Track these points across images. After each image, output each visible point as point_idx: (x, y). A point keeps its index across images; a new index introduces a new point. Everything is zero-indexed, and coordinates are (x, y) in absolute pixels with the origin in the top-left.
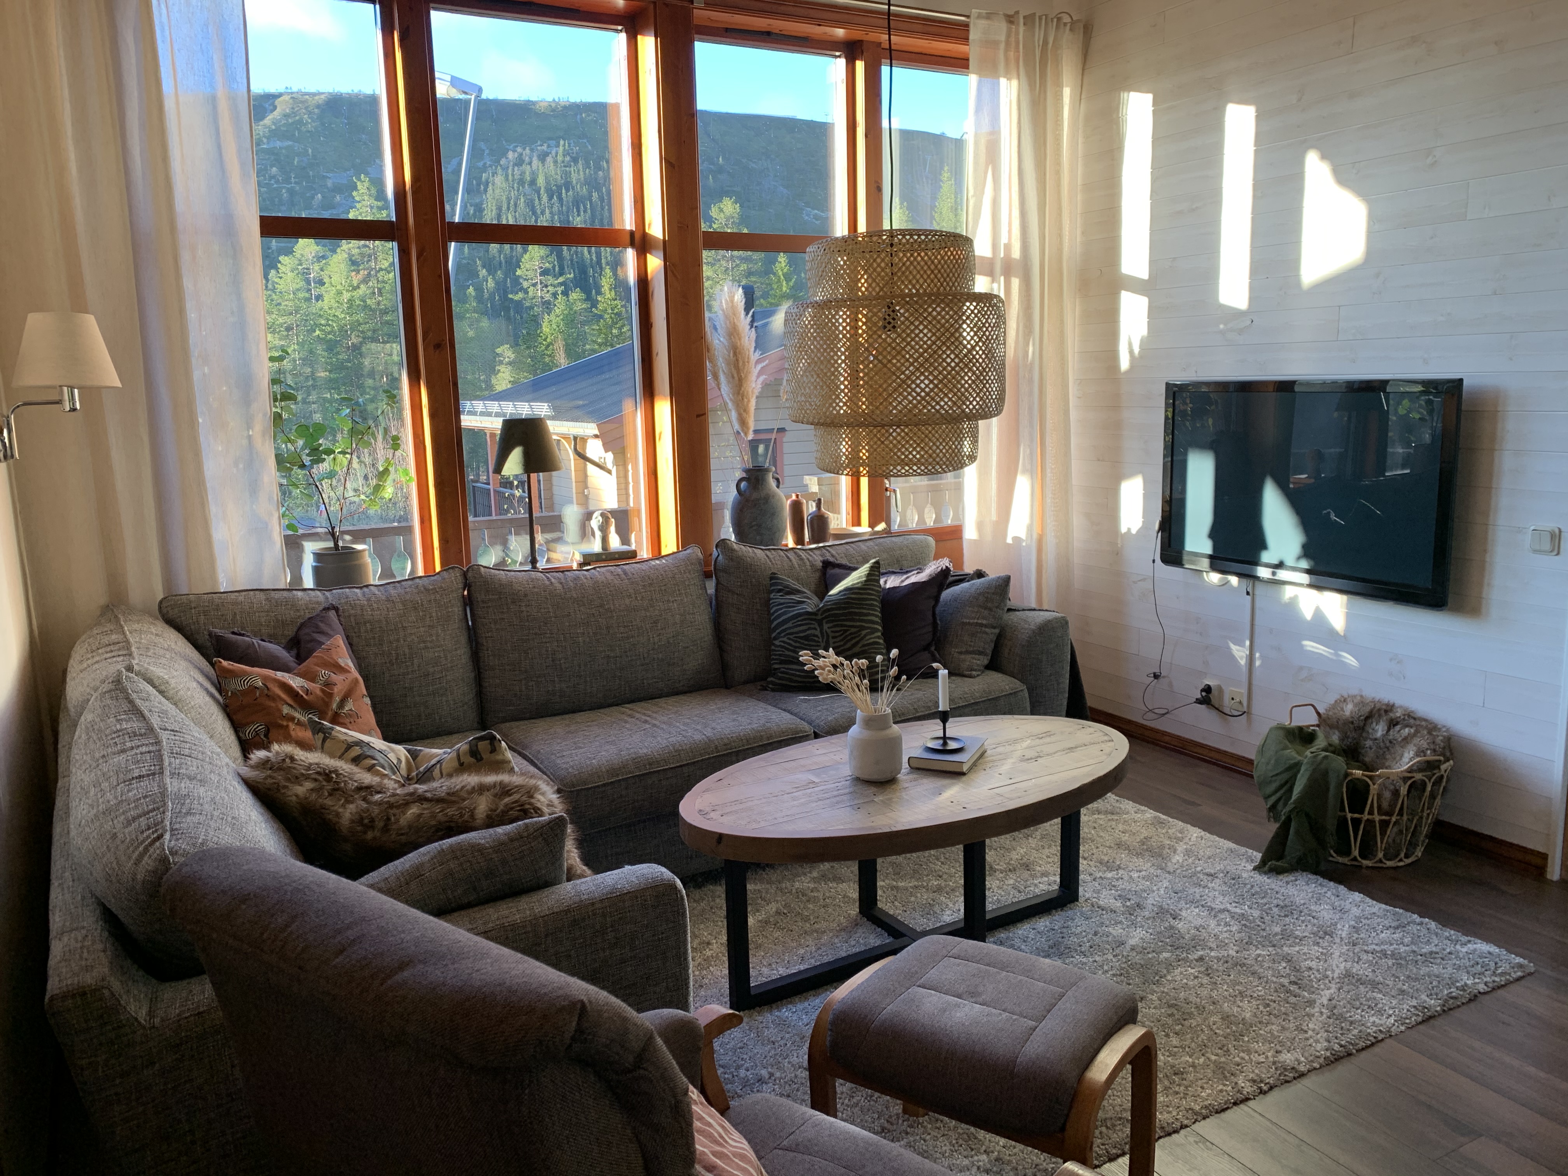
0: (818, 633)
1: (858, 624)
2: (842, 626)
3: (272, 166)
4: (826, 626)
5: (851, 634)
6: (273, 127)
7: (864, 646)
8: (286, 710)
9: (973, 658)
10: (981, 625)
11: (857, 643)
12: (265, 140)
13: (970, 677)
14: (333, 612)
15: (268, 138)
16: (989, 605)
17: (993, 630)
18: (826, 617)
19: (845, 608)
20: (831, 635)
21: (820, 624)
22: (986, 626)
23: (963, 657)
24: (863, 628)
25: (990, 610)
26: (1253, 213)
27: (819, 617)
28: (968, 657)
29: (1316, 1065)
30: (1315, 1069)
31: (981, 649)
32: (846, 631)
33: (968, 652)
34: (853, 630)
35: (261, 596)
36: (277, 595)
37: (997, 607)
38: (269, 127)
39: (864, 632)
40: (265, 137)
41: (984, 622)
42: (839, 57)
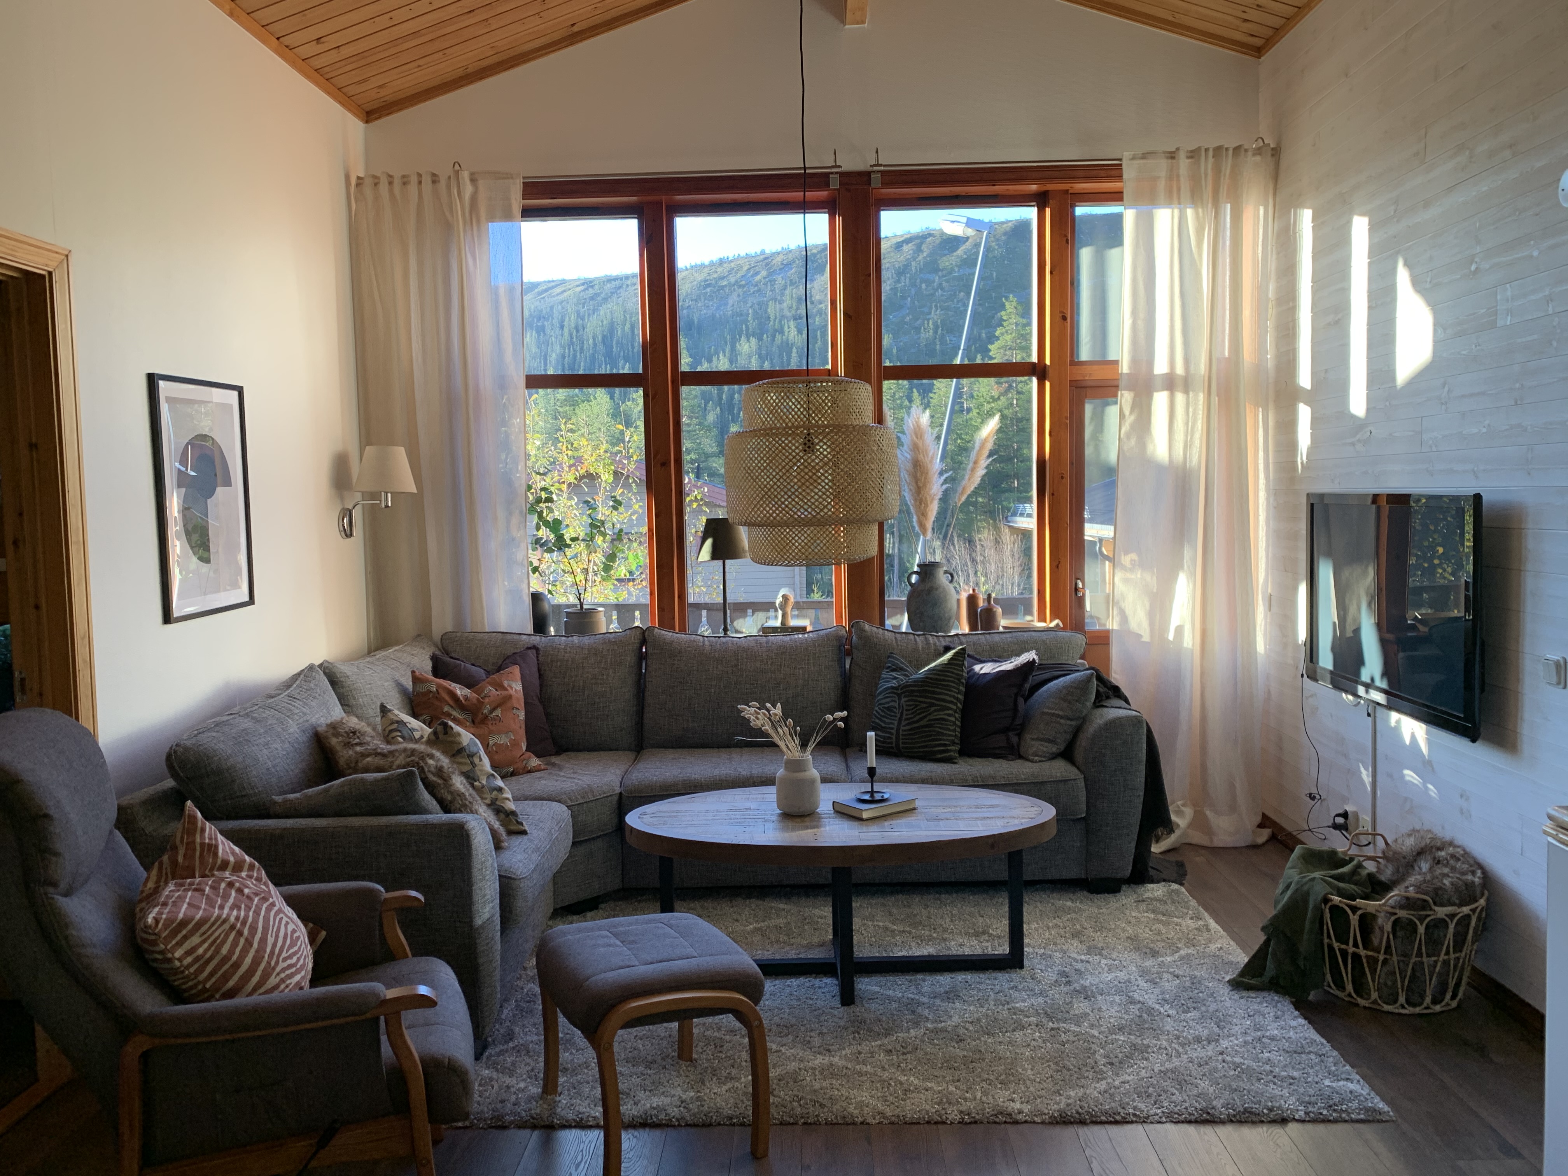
0: (896, 705)
1: (929, 700)
2: (915, 701)
3: (960, 292)
4: (903, 700)
5: (922, 708)
6: (965, 256)
7: (930, 720)
8: (446, 709)
9: (1041, 745)
10: (1058, 716)
11: (925, 717)
12: (956, 269)
13: (1032, 761)
14: (534, 651)
15: (959, 267)
16: (1069, 698)
17: (1069, 722)
18: (904, 692)
19: (922, 686)
20: (905, 708)
21: (900, 699)
22: (1062, 717)
23: (1033, 743)
24: (933, 705)
25: (1070, 703)
26: (1368, 324)
27: (899, 692)
28: (1037, 743)
29: (1037, 1119)
30: (1034, 1122)
31: (1051, 738)
32: (917, 706)
33: (1038, 739)
34: (924, 705)
35: (500, 636)
36: (509, 637)
37: (1077, 701)
38: (961, 257)
39: (933, 709)
40: (957, 266)
41: (1061, 713)
42: (1033, 206)
